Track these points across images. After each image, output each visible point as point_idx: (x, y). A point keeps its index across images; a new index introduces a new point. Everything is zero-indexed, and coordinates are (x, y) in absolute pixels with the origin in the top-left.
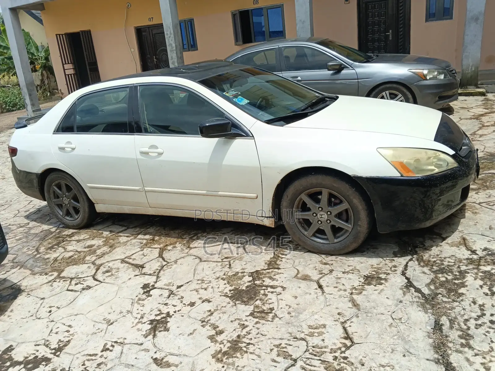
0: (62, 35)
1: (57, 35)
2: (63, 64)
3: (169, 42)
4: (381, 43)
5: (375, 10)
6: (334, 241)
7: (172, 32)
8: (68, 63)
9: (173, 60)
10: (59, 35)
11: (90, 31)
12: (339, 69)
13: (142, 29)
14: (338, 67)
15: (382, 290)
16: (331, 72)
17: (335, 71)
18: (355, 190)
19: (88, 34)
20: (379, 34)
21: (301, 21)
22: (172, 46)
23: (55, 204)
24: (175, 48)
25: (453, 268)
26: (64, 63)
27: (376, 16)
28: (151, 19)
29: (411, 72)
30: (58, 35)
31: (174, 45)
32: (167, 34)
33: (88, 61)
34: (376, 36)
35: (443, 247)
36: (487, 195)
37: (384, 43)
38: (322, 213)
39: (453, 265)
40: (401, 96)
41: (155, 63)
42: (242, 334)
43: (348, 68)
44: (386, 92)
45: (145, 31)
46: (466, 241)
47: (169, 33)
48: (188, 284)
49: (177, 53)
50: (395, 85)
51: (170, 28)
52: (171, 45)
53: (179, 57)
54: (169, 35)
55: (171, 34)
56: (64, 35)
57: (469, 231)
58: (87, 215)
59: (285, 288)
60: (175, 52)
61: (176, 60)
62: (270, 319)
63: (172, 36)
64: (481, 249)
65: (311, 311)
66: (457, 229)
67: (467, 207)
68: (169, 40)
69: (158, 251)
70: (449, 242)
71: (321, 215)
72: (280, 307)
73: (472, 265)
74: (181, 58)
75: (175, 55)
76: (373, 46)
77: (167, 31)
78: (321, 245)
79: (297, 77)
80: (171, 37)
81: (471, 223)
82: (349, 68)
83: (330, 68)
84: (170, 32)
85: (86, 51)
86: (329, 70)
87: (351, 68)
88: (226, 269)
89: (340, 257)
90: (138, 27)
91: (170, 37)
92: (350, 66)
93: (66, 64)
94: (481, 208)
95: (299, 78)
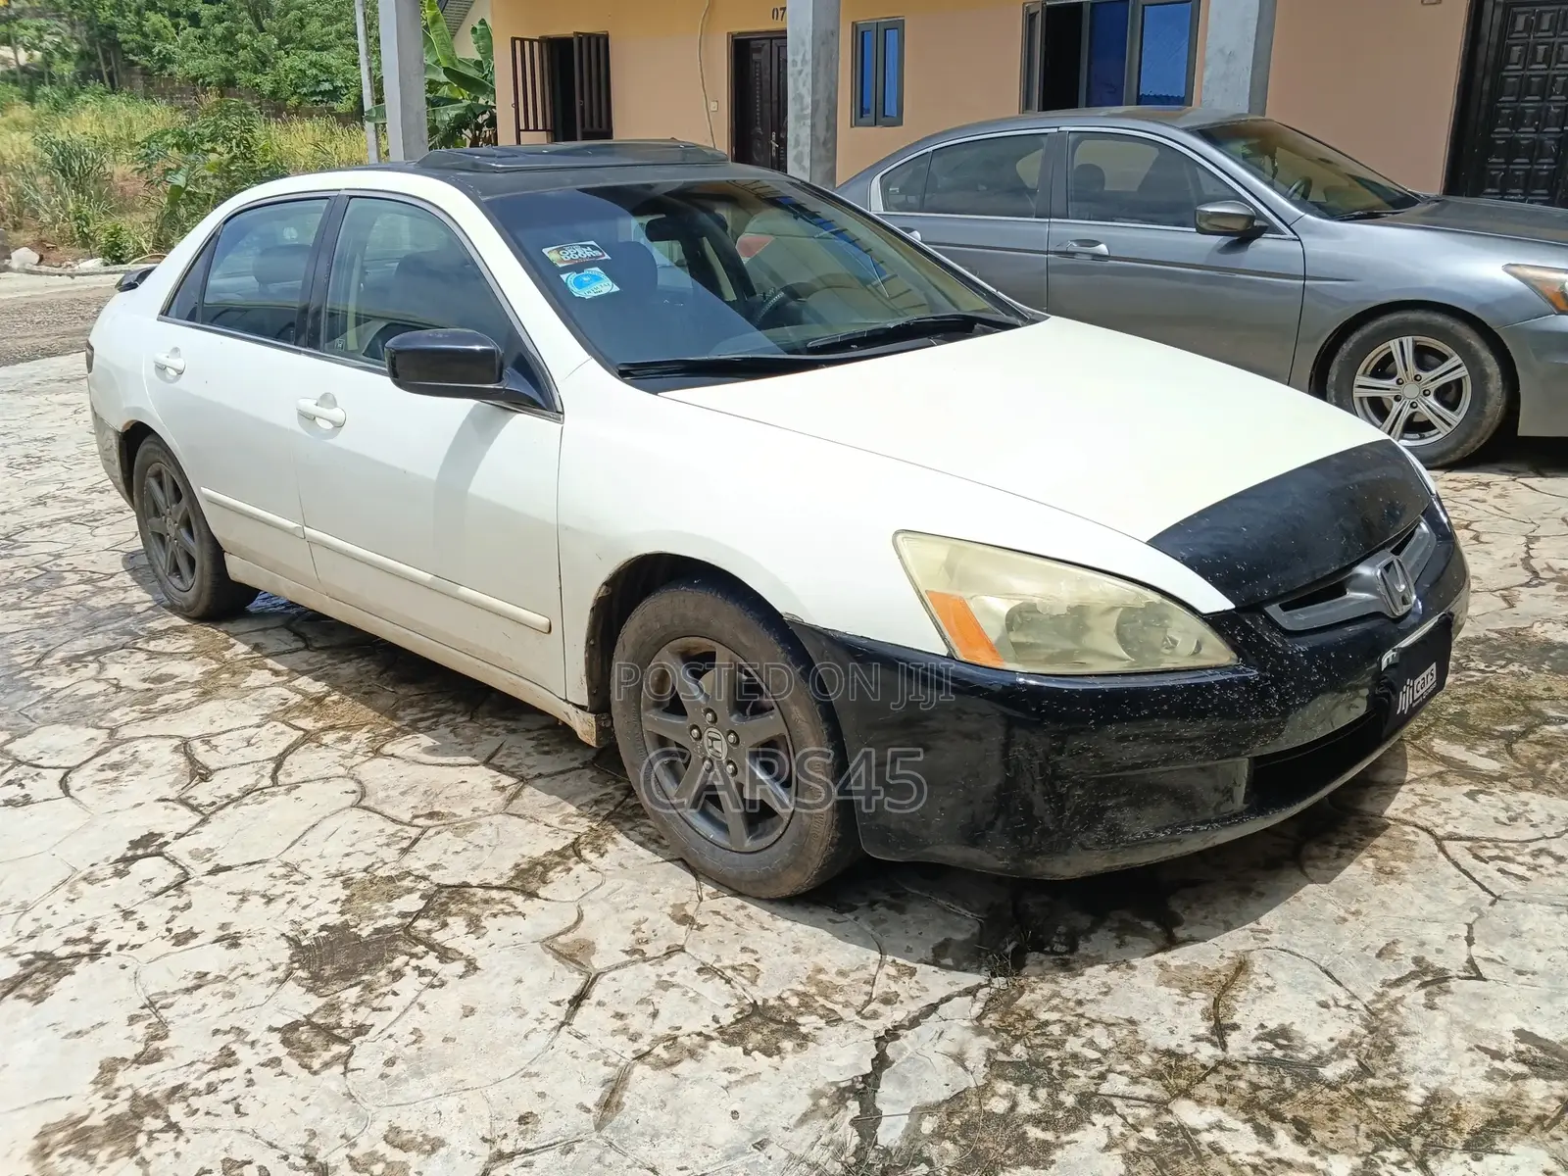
0: (531, 41)
1: (514, 40)
2: (518, 131)
3: (797, 88)
4: (1542, 161)
5: (1540, 34)
6: (743, 844)
7: (809, 57)
8: (536, 129)
9: (800, 148)
10: (522, 41)
11: (606, 38)
12: (1247, 232)
13: (752, 42)
14: (1239, 225)
15: (754, 1077)
16: (1215, 240)
17: (1229, 239)
18: (801, 673)
19: (598, 45)
20: (1537, 128)
21: (1221, 51)
22: (802, 103)
23: (153, 533)
24: (809, 111)
25: (1076, 1072)
26: (522, 127)
27: (1540, 58)
28: (780, 13)
29: (1515, 275)
30: (518, 43)
31: (808, 100)
32: (795, 62)
33: (583, 126)
34: (1526, 134)
35: (1134, 976)
36: (1507, 809)
37: (1551, 161)
38: (714, 732)
39: (1092, 1061)
40: (1460, 361)
41: (774, 154)
42: (194, 1084)
43: (1275, 230)
44: (1404, 339)
45: (759, 50)
46: (1242, 977)
47: (799, 58)
48: (251, 867)
49: (813, 126)
50: (1439, 319)
51: (803, 44)
52: (800, 97)
53: (822, 139)
54: (799, 67)
55: (804, 61)
56: (536, 44)
57: (1295, 939)
58: (207, 583)
59: (476, 969)
60: (809, 122)
61: (807, 149)
62: (316, 1064)
63: (808, 69)
64: (1262, 1026)
65: (458, 1076)
66: (1256, 918)
67: (1380, 841)
68: (796, 81)
69: (294, 738)
70: (1174, 963)
71: (713, 739)
72: (390, 1031)
73: (1159, 1084)
74: (825, 143)
75: (808, 130)
76: (1505, 170)
77: (796, 53)
78: (707, 846)
79: (1096, 243)
80: (803, 74)
81: (1332, 910)
82: (1282, 233)
83: (1204, 225)
84: (804, 55)
85: (582, 98)
86: (1201, 231)
87: (1290, 234)
88: (390, 854)
89: (753, 909)
90: (740, 34)
91: (800, 72)
92: (1289, 227)
93: (527, 129)
94: (1432, 858)
95: (1103, 248)
